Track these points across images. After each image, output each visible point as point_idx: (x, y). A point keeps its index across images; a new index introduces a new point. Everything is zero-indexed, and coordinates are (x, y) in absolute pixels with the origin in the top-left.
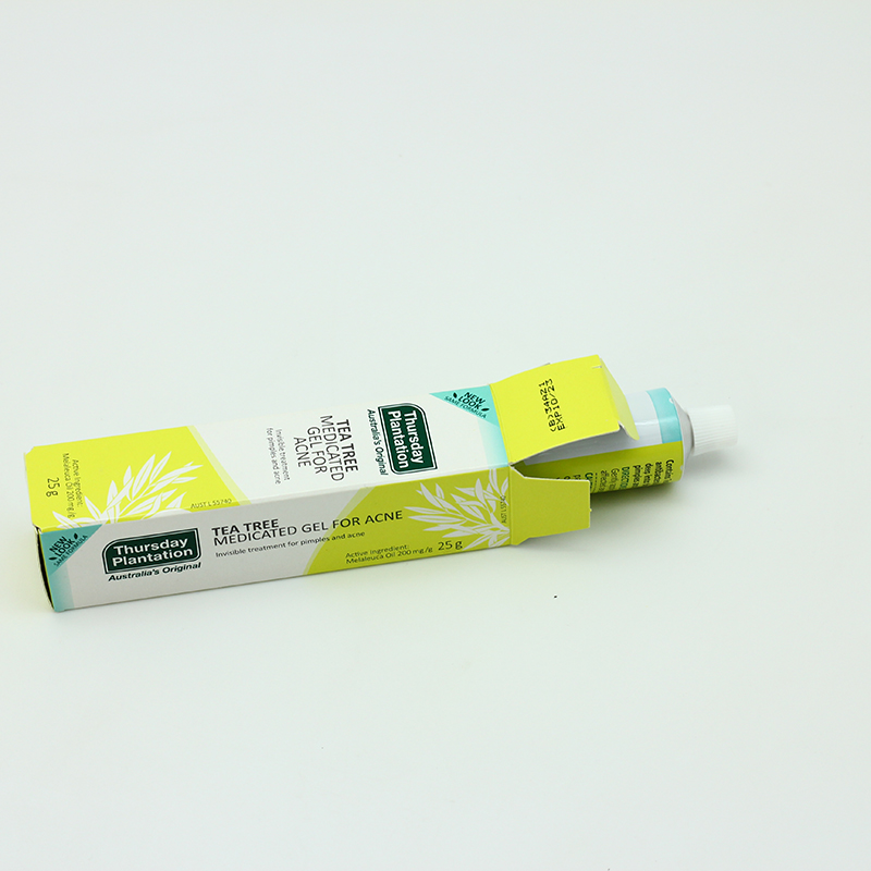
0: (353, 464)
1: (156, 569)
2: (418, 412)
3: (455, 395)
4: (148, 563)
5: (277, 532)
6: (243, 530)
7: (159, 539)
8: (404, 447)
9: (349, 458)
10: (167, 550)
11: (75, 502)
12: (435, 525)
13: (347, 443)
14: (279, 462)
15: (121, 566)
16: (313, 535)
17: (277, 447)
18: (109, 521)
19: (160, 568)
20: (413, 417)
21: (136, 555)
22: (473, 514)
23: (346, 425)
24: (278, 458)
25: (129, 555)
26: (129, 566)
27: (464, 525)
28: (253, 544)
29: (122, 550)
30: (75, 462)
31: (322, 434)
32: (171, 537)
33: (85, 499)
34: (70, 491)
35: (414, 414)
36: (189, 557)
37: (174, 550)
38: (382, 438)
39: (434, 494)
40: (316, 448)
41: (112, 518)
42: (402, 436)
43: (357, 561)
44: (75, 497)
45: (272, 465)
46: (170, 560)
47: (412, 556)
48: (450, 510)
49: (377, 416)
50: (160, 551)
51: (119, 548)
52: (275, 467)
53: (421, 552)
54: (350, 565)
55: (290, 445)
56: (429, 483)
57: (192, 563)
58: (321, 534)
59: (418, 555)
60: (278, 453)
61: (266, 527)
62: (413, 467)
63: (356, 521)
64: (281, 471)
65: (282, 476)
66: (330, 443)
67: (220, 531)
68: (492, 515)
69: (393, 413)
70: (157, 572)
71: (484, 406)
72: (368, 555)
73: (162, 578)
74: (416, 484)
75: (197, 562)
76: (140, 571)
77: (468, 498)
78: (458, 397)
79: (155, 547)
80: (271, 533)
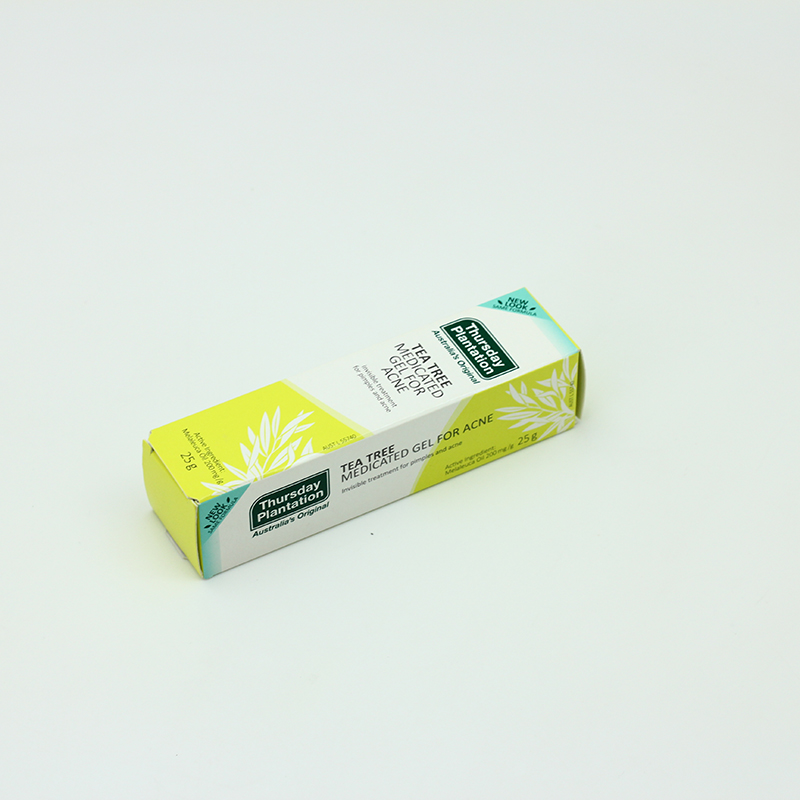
0: (445, 380)
1: (292, 517)
2: (476, 324)
3: (500, 302)
4: (288, 512)
5: (393, 457)
6: (365, 462)
7: (296, 487)
8: (481, 356)
9: (438, 376)
10: (303, 496)
11: (217, 469)
12: (517, 421)
13: (430, 363)
14: (379, 393)
15: (265, 521)
16: (422, 453)
17: (371, 381)
18: (256, 479)
19: (295, 515)
20: (474, 329)
21: (277, 507)
22: (548, 404)
23: (420, 349)
24: (377, 390)
25: (273, 508)
26: (271, 519)
27: (539, 417)
28: (374, 473)
29: (266, 504)
30: (197, 435)
31: (403, 361)
32: (307, 482)
33: (224, 464)
34: (207, 461)
35: (474, 325)
36: (321, 498)
37: (308, 494)
38: (457, 352)
39: (519, 391)
40: (406, 374)
41: (258, 476)
42: (474, 347)
43: (455, 470)
44: (214, 465)
45: (375, 397)
46: (305, 505)
47: (498, 455)
48: (530, 405)
49: (444, 335)
50: (297, 498)
51: (263, 503)
52: (379, 398)
53: (504, 450)
54: (449, 476)
55: (382, 377)
56: (516, 382)
57: (321, 504)
58: (428, 451)
59: (502, 453)
60: (374, 385)
61: (384, 454)
62: (498, 371)
63: (456, 432)
64: (385, 400)
65: (389, 405)
66: (416, 367)
67: (347, 467)
68: (562, 401)
69: (456, 329)
70: (293, 520)
71: (529, 306)
72: (464, 463)
73: (297, 524)
74: (505, 386)
75: (325, 502)
76: (279, 522)
77: (546, 389)
78: (504, 304)
79: (293, 494)
80: (388, 460)
